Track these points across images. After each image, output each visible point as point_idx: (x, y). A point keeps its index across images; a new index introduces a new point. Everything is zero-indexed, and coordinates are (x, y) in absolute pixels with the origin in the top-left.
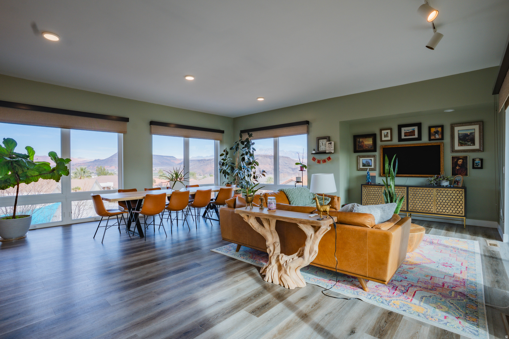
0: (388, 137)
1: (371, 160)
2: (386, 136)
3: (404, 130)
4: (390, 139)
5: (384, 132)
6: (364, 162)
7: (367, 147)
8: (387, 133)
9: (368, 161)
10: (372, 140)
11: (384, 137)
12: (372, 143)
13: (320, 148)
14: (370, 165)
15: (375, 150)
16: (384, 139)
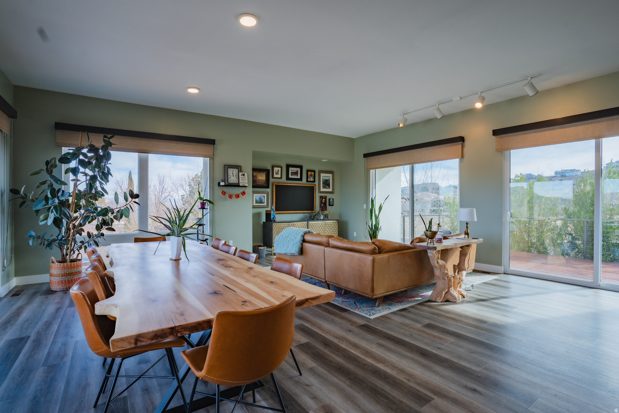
0: (279, 174)
1: (264, 196)
2: (277, 173)
3: (291, 170)
4: (280, 177)
5: (276, 169)
6: (258, 199)
7: (260, 182)
8: (278, 170)
9: (261, 198)
10: (265, 175)
11: (276, 174)
12: (265, 178)
13: (230, 180)
14: (263, 202)
15: (268, 187)
16: (275, 176)
